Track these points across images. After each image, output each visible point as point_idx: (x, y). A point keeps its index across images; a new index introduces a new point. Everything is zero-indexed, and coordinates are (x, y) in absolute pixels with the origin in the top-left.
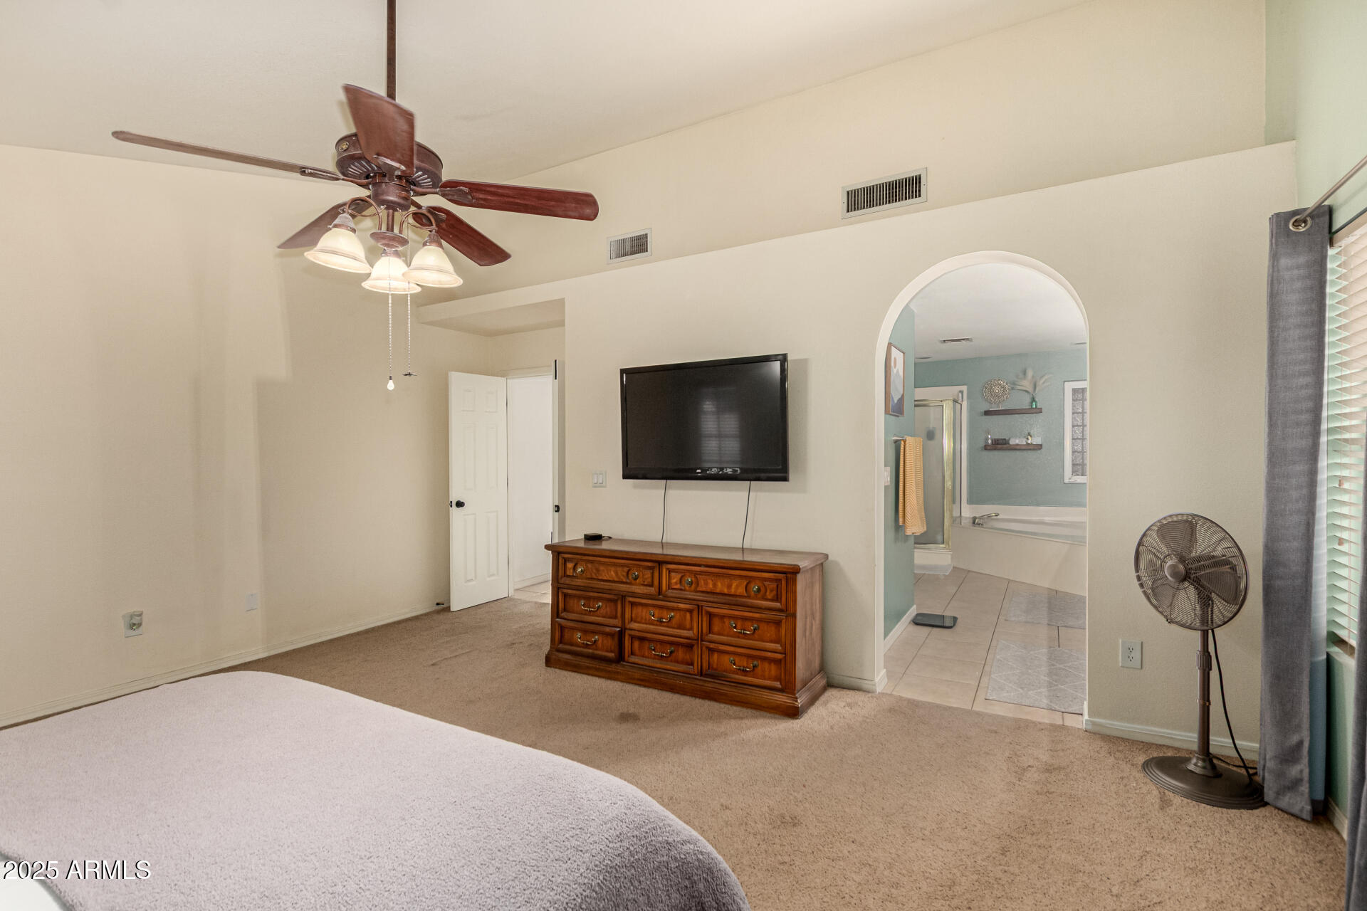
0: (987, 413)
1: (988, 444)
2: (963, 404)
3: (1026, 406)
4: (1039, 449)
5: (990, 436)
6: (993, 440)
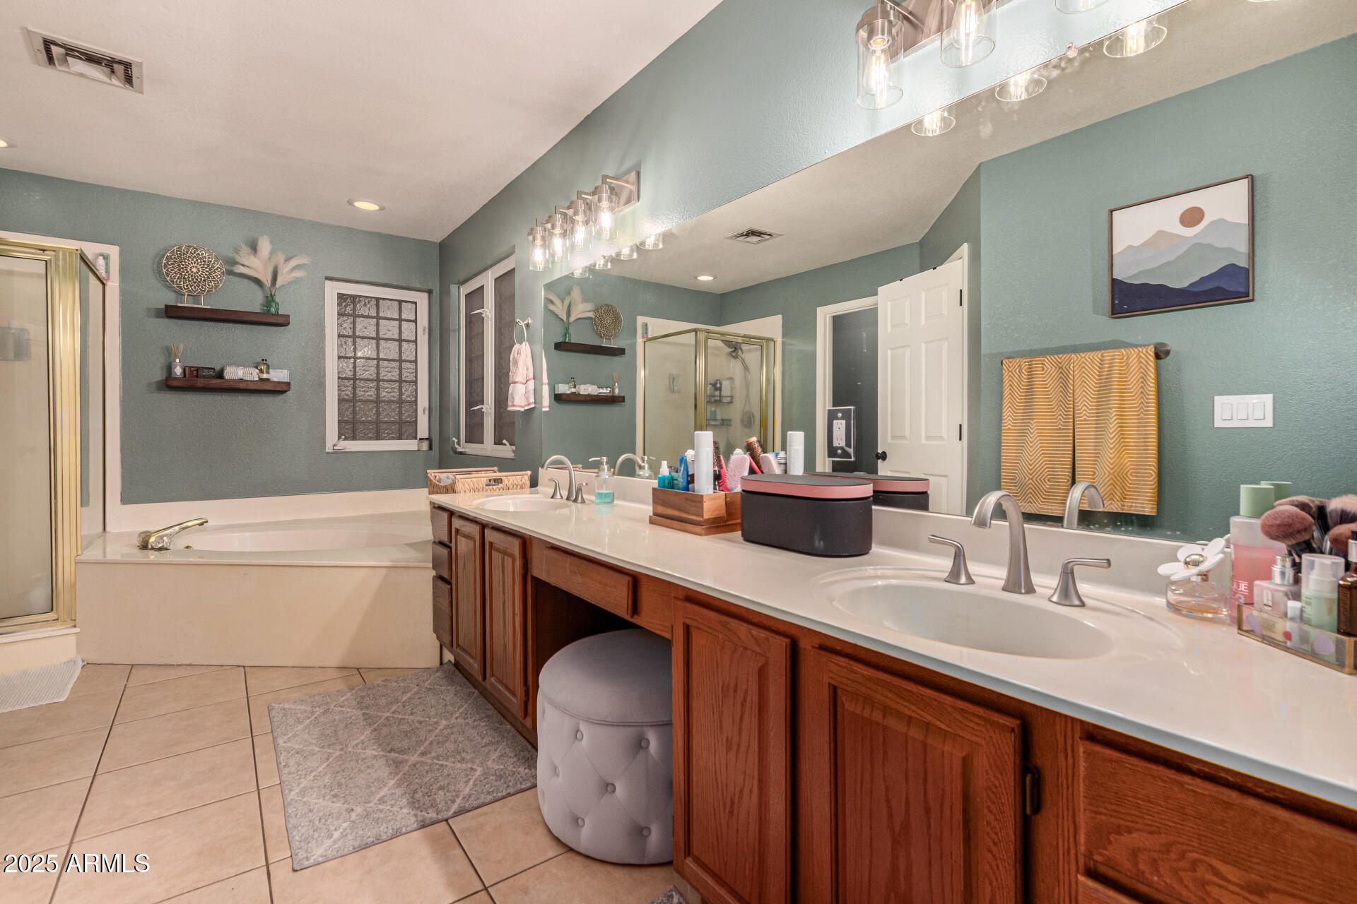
0: (171, 312)
1: (173, 376)
2: (109, 284)
3: (258, 310)
4: (283, 392)
5: (178, 360)
6: (187, 369)
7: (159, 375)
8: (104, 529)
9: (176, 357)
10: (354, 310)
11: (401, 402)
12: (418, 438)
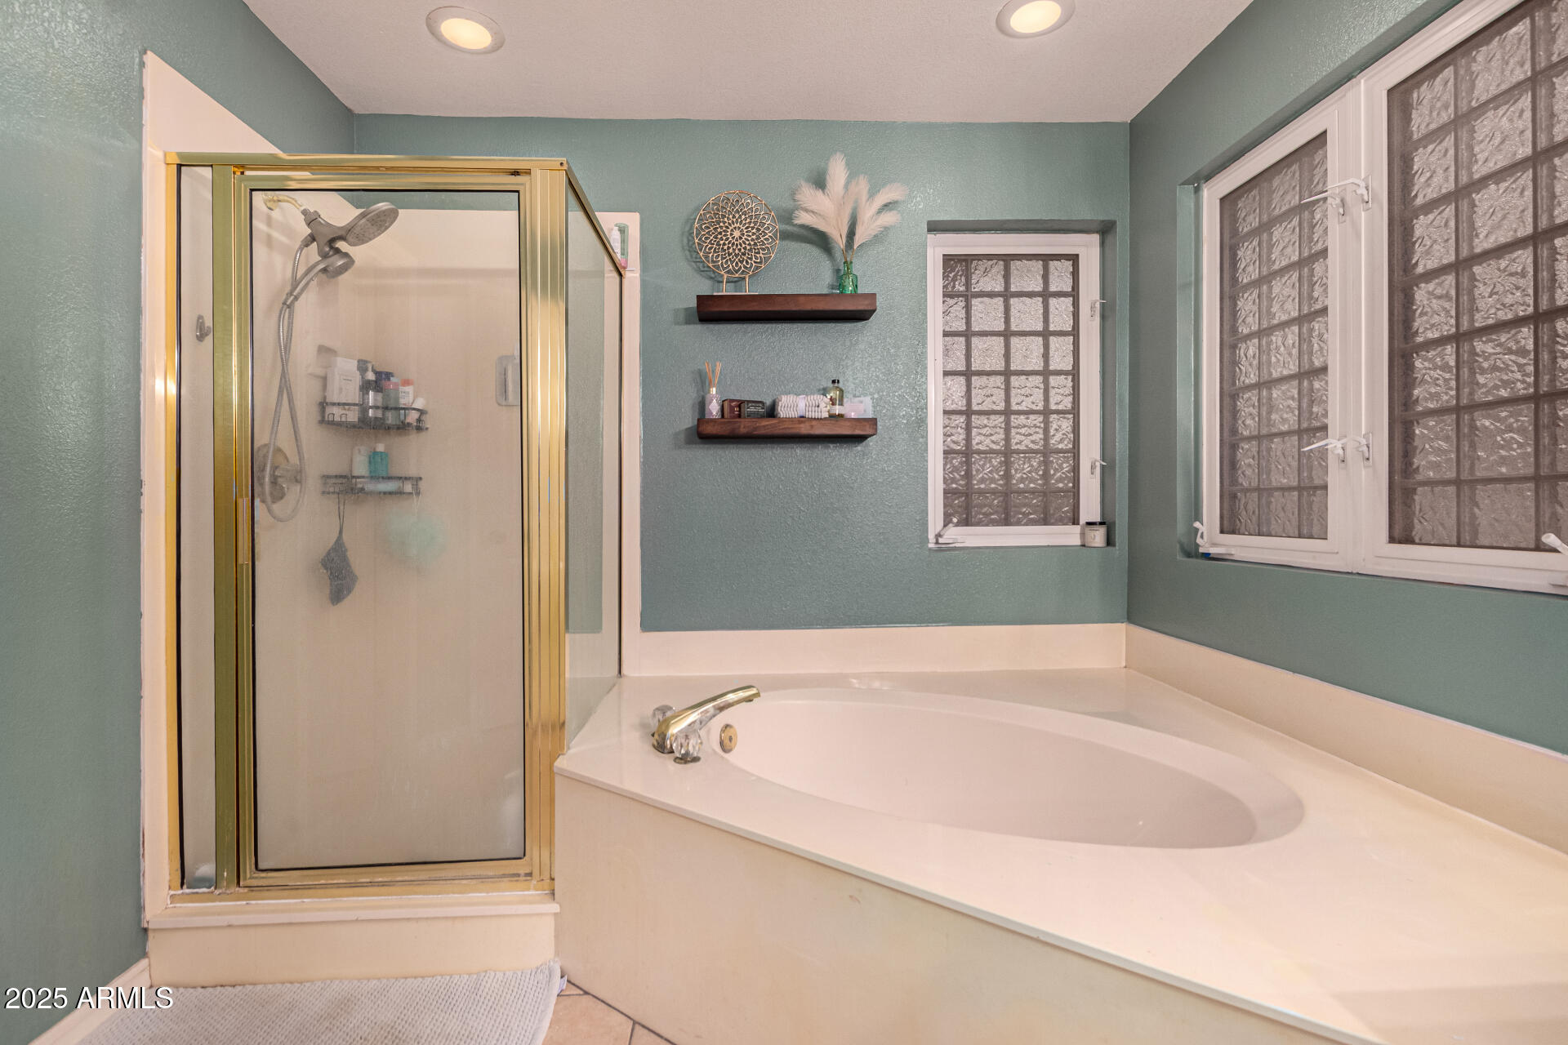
1: (707, 417)
2: (628, 275)
3: (825, 291)
4: (860, 439)
5: (714, 391)
6: (726, 404)
7: (688, 421)
8: (620, 672)
9: (710, 386)
10: (968, 284)
11: (1046, 452)
12: (1083, 520)
